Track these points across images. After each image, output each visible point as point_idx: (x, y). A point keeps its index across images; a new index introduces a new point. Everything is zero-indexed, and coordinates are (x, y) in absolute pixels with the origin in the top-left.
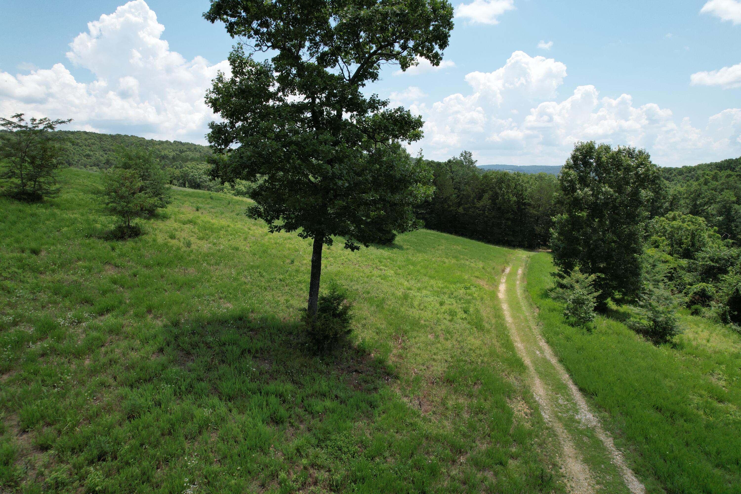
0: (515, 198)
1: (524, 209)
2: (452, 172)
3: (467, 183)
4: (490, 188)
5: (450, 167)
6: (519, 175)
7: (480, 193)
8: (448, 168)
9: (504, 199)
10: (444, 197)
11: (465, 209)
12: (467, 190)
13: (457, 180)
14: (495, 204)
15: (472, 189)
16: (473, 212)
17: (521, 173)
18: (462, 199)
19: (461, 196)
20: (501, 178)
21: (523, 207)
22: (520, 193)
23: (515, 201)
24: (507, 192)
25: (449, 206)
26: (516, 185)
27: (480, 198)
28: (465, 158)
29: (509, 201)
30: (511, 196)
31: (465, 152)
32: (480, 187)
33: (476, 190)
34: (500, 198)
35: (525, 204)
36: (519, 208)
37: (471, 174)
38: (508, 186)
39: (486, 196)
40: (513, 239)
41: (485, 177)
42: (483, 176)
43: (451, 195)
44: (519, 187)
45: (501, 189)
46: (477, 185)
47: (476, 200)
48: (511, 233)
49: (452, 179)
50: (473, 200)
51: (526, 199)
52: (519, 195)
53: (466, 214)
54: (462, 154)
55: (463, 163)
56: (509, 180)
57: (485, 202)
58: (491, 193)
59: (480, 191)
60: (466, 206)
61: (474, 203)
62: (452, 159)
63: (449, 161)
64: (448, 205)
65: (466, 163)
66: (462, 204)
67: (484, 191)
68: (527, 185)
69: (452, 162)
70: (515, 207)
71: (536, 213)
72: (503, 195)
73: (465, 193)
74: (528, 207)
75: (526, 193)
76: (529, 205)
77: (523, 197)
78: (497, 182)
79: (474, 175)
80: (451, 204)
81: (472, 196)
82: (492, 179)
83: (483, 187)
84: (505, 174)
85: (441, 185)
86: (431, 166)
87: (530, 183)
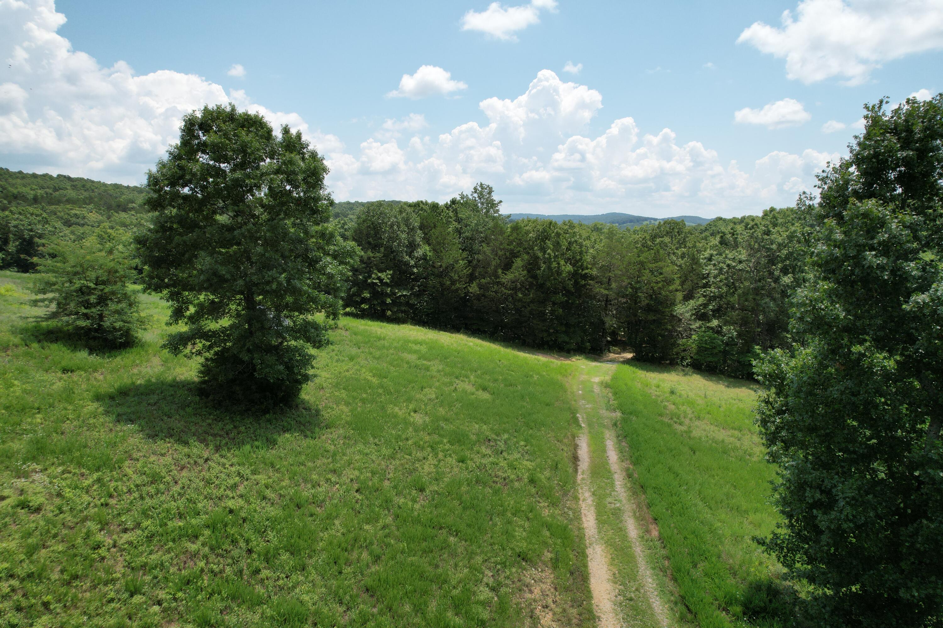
0: (569, 268)
1: (585, 285)
2: (459, 220)
3: (486, 240)
4: (525, 249)
5: (455, 211)
6: (572, 226)
7: (507, 258)
8: (451, 214)
9: (549, 268)
10: (444, 266)
11: (480, 287)
12: (484, 253)
13: (467, 234)
14: (535, 277)
15: (493, 250)
16: (496, 292)
17: (575, 222)
18: (475, 268)
19: (475, 262)
20: (544, 231)
21: (583, 282)
22: (578, 257)
23: (569, 272)
24: (556, 256)
25: (453, 282)
26: (570, 243)
27: (507, 266)
28: (481, 196)
29: (559, 273)
30: (562, 262)
31: (481, 184)
32: (507, 247)
33: (500, 253)
34: (543, 266)
35: (585, 277)
36: (576, 283)
37: (491, 224)
38: (557, 245)
39: (519, 263)
40: (567, 339)
41: (516, 228)
42: (511, 227)
43: (457, 262)
44: (575, 247)
45: (543, 250)
46: (501, 244)
47: (500, 271)
48: (564, 329)
49: (459, 232)
50: (496, 271)
51: (587, 268)
52: (575, 262)
53: (483, 295)
54: (475, 189)
55: (476, 205)
56: (558, 235)
57: (517, 274)
58: (526, 257)
59: (508, 254)
60: (483, 280)
61: (497, 277)
62: (458, 198)
63: (454, 202)
64: (451, 279)
65: (482, 204)
66: (476, 278)
67: (515, 255)
68: (587, 243)
69: (459, 202)
70: (570, 284)
71: (606, 292)
72: (548, 261)
73: (481, 257)
74: (591, 282)
75: (588, 258)
76: (592, 278)
77: (582, 265)
78: (537, 238)
79: (496, 226)
80: (456, 277)
81: (494, 263)
82: (527, 233)
83: (512, 247)
84: (551, 223)
85: (439, 243)
86: (422, 209)
87: (593, 239)
